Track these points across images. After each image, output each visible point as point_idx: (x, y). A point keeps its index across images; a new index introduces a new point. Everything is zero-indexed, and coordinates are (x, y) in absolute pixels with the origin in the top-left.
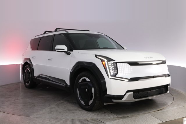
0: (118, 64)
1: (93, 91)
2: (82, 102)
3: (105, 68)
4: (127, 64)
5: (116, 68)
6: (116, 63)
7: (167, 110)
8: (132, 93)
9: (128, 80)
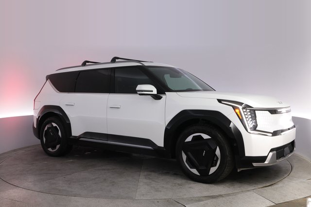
0: (256, 112)
1: (218, 152)
2: (194, 171)
3: (241, 118)
4: (267, 112)
5: (254, 117)
6: (254, 110)
7: (282, 185)
8: (275, 152)
9: (271, 135)
